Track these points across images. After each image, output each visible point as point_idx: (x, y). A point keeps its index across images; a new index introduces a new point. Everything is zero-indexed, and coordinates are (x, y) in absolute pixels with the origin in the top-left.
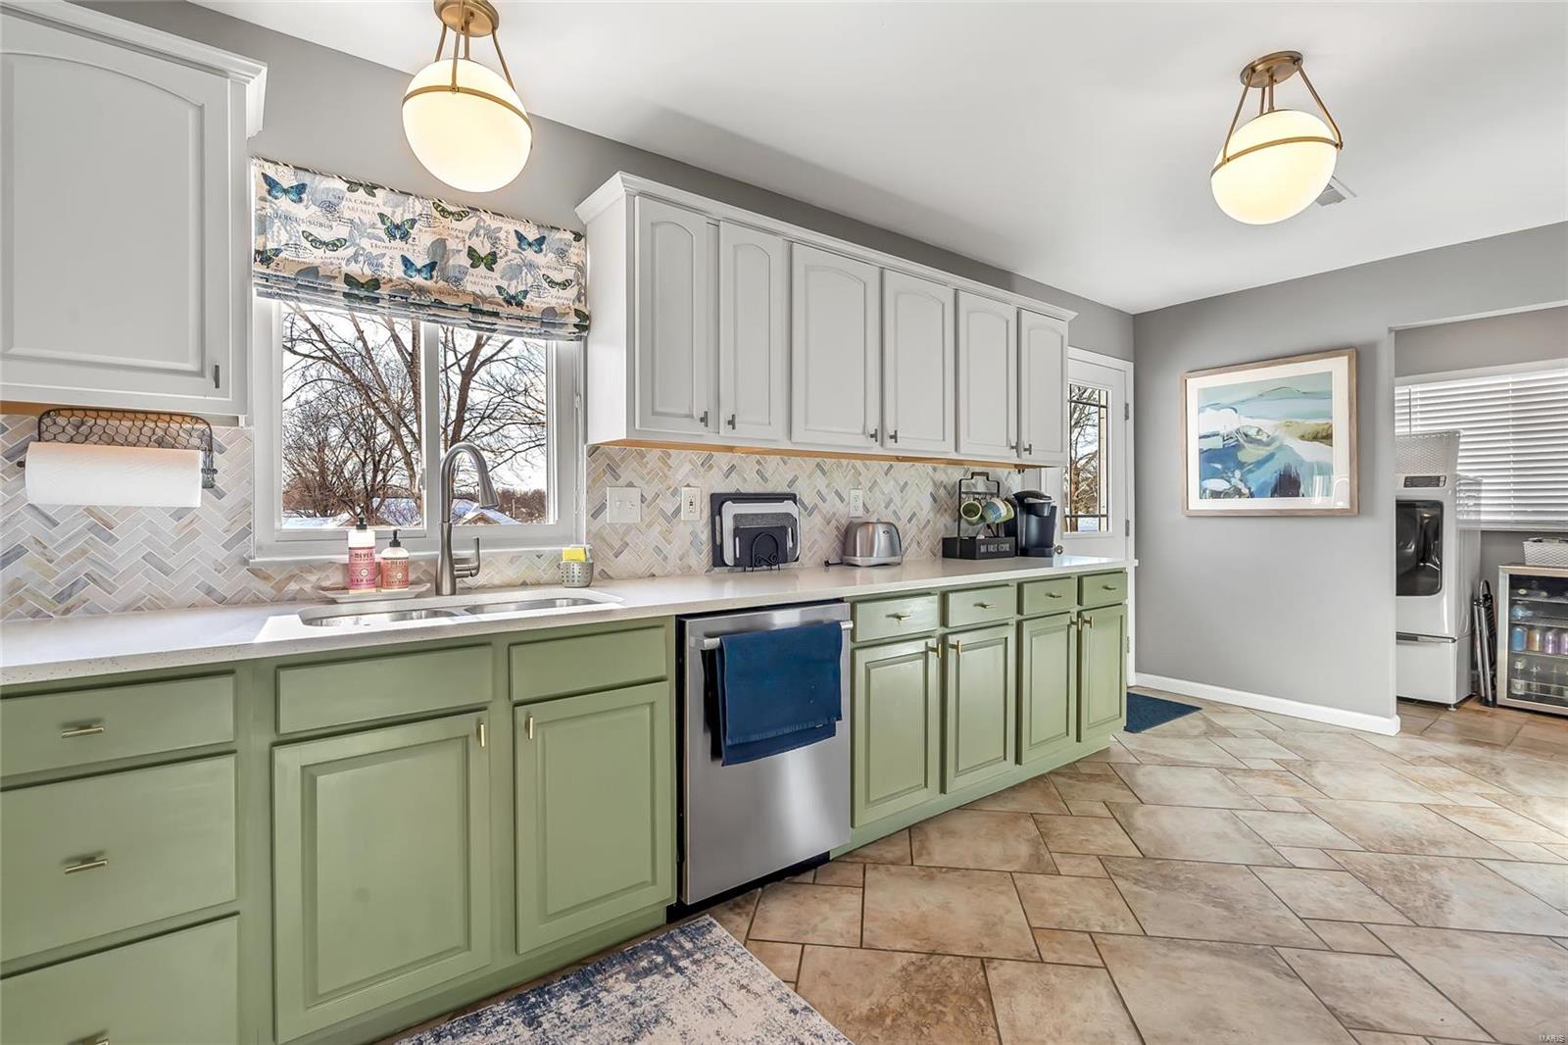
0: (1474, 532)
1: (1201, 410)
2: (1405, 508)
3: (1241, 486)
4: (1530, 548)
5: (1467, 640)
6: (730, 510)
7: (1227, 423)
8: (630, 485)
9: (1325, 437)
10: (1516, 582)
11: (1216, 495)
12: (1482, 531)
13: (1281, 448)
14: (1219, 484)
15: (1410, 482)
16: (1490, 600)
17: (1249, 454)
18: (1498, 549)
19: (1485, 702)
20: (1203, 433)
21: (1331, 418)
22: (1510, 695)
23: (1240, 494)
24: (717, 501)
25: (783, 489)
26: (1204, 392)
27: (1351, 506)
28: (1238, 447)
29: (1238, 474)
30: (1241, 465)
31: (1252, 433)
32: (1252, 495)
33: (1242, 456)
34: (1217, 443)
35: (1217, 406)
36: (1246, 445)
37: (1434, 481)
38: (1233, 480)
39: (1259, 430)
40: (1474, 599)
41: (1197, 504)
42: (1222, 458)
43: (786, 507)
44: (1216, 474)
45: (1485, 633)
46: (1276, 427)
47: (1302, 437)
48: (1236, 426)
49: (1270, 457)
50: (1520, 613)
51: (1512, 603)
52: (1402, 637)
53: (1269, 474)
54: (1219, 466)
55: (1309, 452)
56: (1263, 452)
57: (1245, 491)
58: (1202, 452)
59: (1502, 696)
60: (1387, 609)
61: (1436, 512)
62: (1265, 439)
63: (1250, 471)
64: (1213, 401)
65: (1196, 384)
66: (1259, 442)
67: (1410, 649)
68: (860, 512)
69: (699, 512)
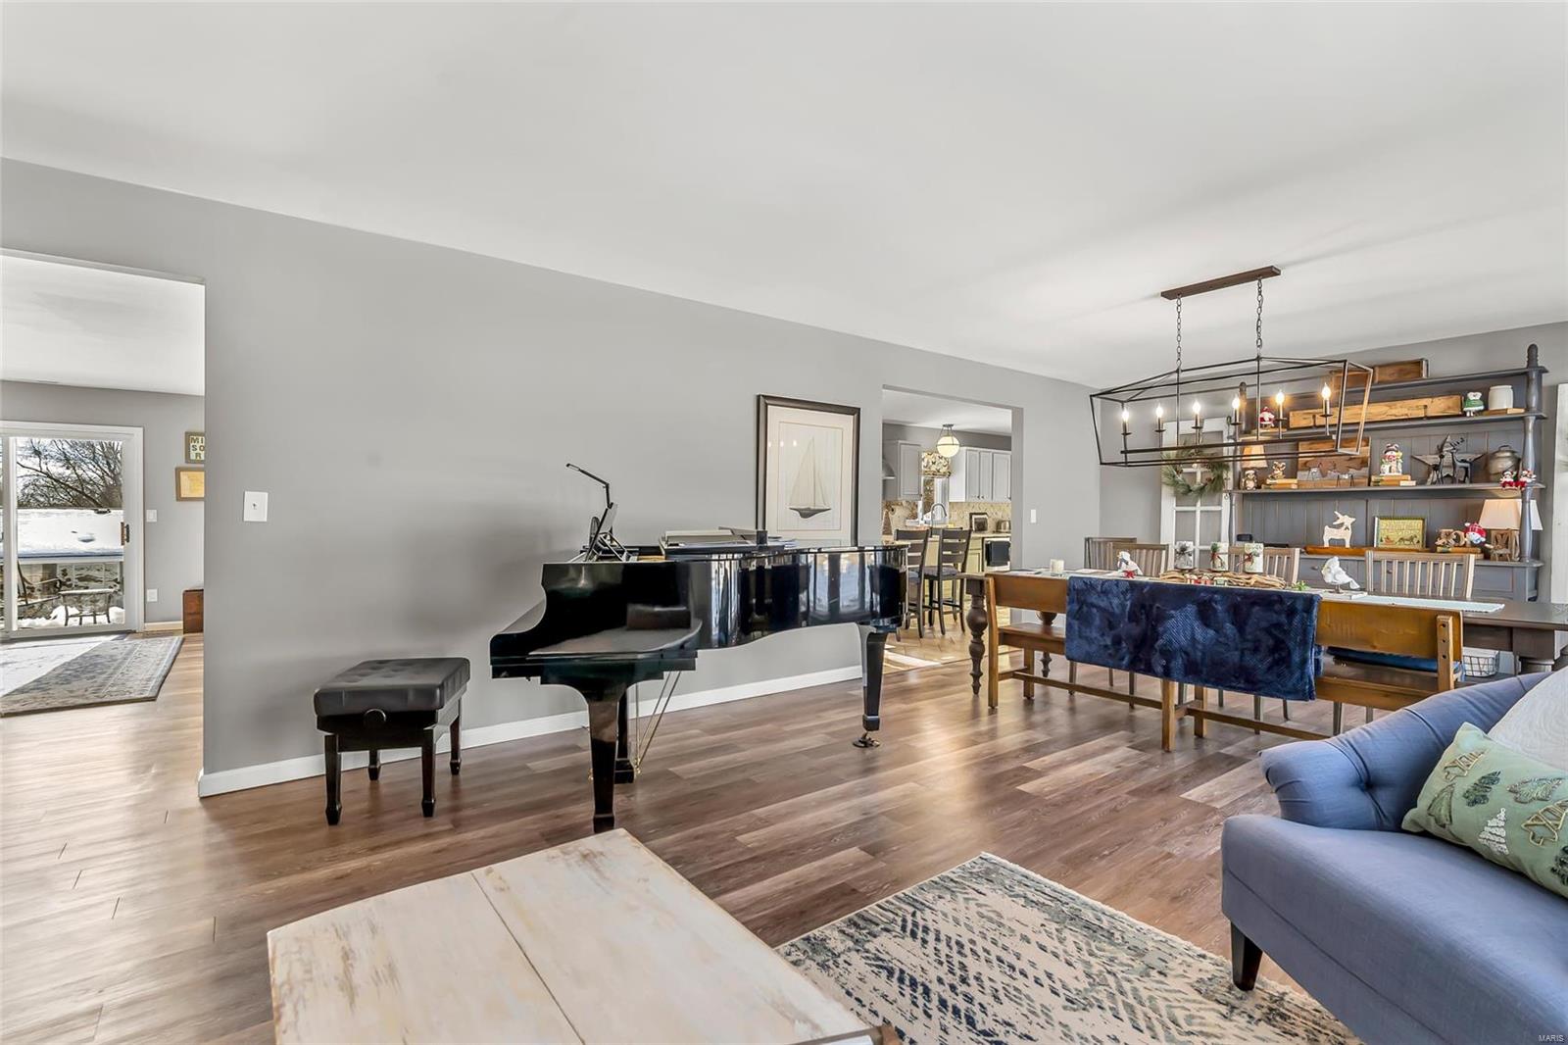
6: (974, 517)
24: (971, 514)
43: (985, 516)
69: (968, 518)
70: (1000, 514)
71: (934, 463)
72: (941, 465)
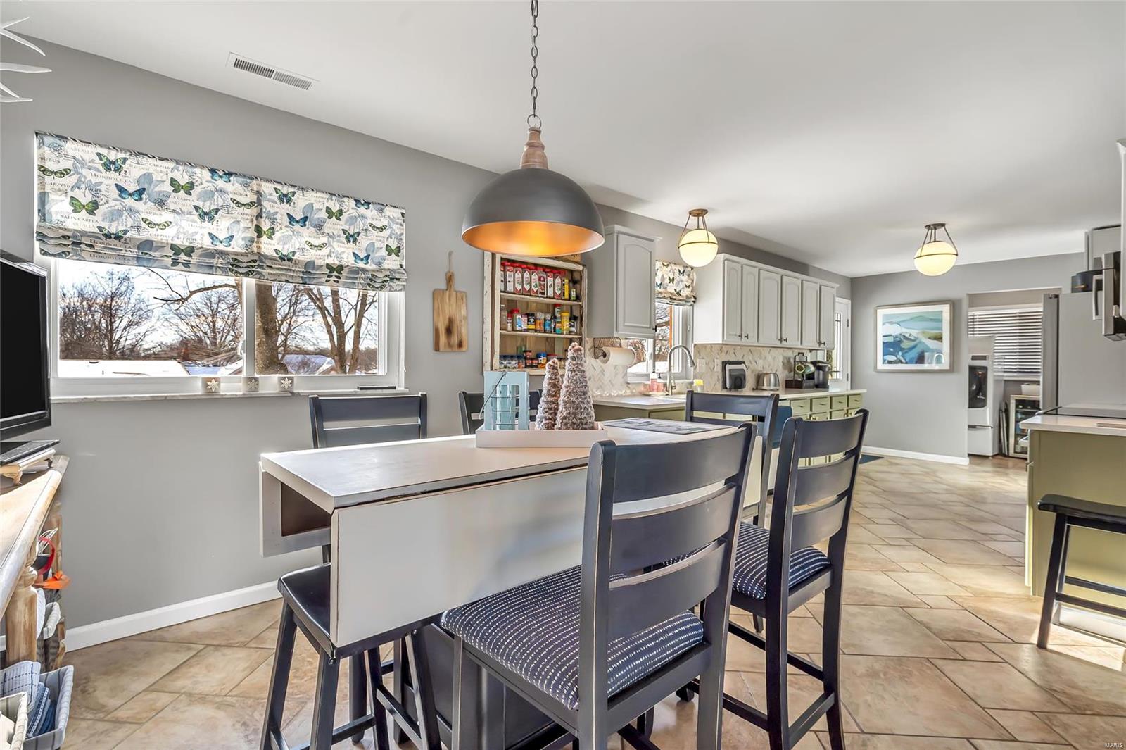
0: (1001, 380)
1: (884, 324)
2: (972, 369)
3: (902, 359)
4: (1024, 387)
5: (997, 428)
6: (728, 367)
7: (896, 330)
8: (703, 358)
9: (939, 338)
10: (1019, 402)
11: (890, 362)
12: (1005, 381)
13: (920, 342)
14: (892, 358)
15: (974, 358)
16: (1007, 411)
17: (906, 345)
18: (1012, 388)
19: (1004, 455)
20: (884, 334)
21: (942, 330)
22: (1015, 452)
23: (901, 362)
24: (724, 364)
25: (741, 360)
26: (885, 316)
27: (950, 367)
28: (900, 341)
29: (900, 353)
30: (902, 349)
31: (907, 335)
32: (907, 363)
33: (903, 345)
34: (891, 339)
35: (891, 323)
36: (904, 341)
37: (984, 358)
38: (898, 356)
39: (910, 335)
40: (1000, 410)
41: (880, 366)
42: (893, 346)
43: (742, 366)
44: (890, 353)
45: (1005, 425)
46: (918, 333)
47: (930, 338)
48: (900, 332)
49: (914, 347)
50: (1019, 416)
51: (1017, 412)
52: (971, 427)
53: (914, 354)
54: (892, 350)
55: (932, 344)
56: (912, 344)
57: (904, 361)
58: (884, 343)
59: (1012, 452)
60: (964, 414)
61: (984, 372)
62: (913, 338)
63: (906, 352)
64: (889, 320)
65: (881, 312)
66: (910, 340)
67: (974, 432)
68: (761, 369)
69: (719, 368)
70: (760, 362)
71: (672, 280)
72: (682, 285)
